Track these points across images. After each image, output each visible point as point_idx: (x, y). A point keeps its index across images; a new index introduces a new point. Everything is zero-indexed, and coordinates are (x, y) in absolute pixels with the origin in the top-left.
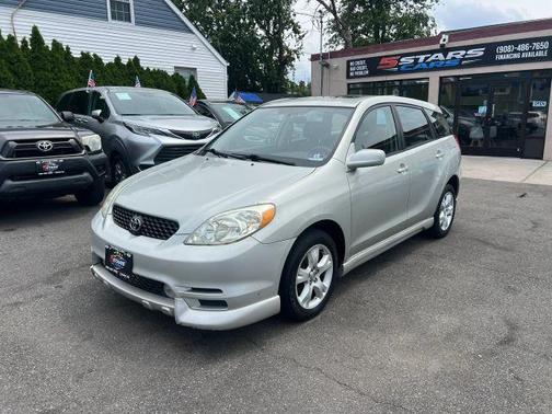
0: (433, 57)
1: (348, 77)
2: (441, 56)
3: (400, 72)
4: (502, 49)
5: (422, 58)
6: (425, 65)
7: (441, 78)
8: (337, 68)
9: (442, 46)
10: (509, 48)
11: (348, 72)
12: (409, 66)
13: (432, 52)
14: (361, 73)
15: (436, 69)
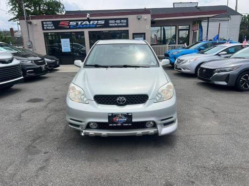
0: (84, 23)
1: (43, 29)
2: (88, 23)
3: (70, 28)
4: (111, 22)
5: (80, 23)
6: (81, 26)
7: (89, 32)
8: (36, 25)
9: (88, 18)
10: (113, 21)
11: (43, 27)
12: (74, 26)
13: (84, 21)
14: (51, 28)
15: (86, 28)
